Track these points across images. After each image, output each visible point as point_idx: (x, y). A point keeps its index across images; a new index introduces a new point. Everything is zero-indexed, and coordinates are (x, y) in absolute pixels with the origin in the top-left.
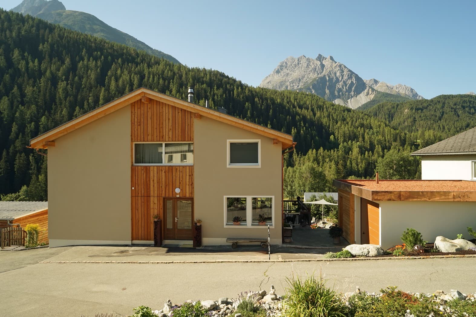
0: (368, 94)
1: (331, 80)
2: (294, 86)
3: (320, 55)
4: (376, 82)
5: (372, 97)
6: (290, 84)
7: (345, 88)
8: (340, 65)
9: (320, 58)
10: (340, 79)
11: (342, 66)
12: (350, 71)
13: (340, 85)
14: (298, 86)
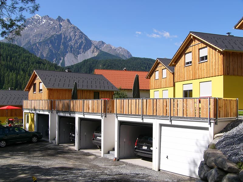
0: (93, 52)
1: (65, 38)
2: (36, 39)
3: (59, 17)
4: (103, 43)
5: (96, 54)
6: (33, 37)
7: (76, 45)
8: (74, 27)
9: (60, 19)
10: (73, 38)
11: (76, 28)
12: (81, 32)
13: (72, 43)
14: (40, 40)
